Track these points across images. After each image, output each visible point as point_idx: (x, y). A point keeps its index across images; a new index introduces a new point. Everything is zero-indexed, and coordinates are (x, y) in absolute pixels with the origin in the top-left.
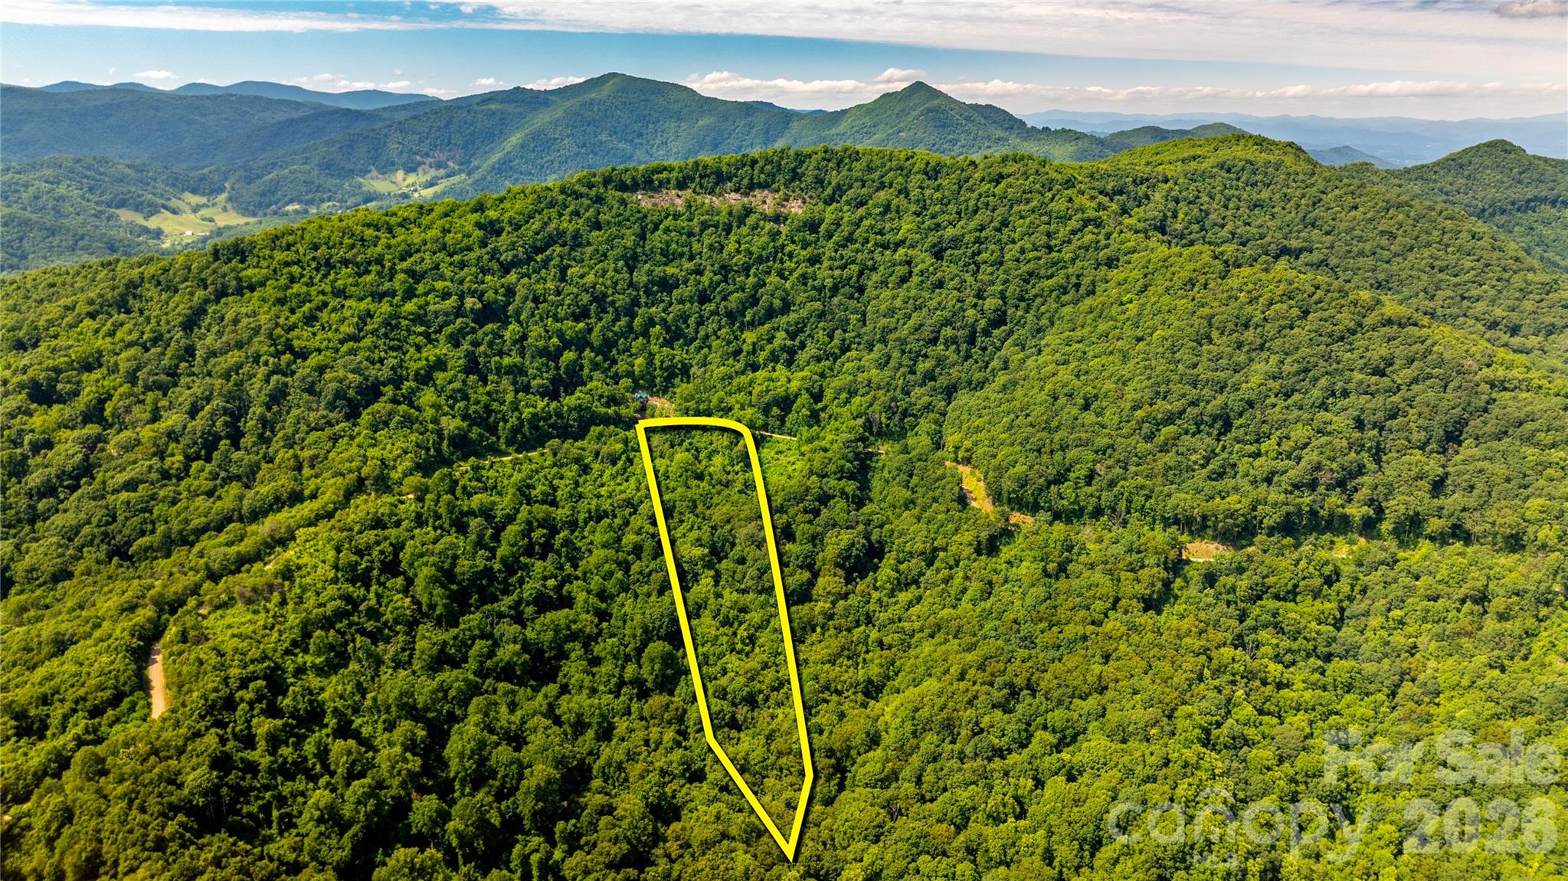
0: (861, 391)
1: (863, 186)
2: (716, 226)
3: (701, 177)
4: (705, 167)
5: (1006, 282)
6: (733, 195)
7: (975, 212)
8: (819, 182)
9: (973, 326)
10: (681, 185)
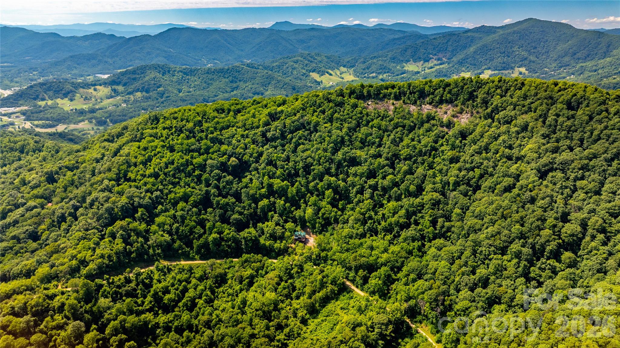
0: (426, 277)
1: (514, 109)
2: (404, 127)
3: (411, 93)
4: (414, 87)
5: (593, 211)
6: (428, 106)
7: (596, 141)
8: (485, 102)
9: (543, 247)
10: (397, 98)
